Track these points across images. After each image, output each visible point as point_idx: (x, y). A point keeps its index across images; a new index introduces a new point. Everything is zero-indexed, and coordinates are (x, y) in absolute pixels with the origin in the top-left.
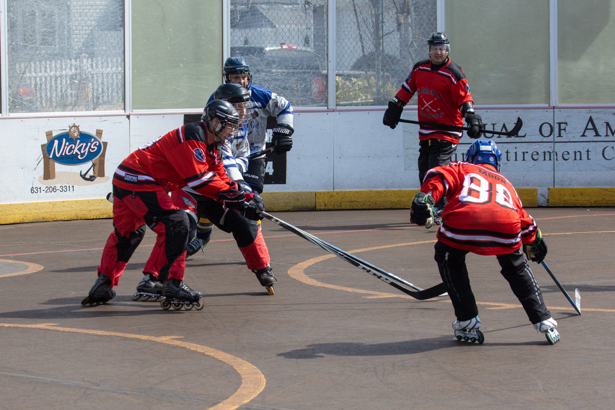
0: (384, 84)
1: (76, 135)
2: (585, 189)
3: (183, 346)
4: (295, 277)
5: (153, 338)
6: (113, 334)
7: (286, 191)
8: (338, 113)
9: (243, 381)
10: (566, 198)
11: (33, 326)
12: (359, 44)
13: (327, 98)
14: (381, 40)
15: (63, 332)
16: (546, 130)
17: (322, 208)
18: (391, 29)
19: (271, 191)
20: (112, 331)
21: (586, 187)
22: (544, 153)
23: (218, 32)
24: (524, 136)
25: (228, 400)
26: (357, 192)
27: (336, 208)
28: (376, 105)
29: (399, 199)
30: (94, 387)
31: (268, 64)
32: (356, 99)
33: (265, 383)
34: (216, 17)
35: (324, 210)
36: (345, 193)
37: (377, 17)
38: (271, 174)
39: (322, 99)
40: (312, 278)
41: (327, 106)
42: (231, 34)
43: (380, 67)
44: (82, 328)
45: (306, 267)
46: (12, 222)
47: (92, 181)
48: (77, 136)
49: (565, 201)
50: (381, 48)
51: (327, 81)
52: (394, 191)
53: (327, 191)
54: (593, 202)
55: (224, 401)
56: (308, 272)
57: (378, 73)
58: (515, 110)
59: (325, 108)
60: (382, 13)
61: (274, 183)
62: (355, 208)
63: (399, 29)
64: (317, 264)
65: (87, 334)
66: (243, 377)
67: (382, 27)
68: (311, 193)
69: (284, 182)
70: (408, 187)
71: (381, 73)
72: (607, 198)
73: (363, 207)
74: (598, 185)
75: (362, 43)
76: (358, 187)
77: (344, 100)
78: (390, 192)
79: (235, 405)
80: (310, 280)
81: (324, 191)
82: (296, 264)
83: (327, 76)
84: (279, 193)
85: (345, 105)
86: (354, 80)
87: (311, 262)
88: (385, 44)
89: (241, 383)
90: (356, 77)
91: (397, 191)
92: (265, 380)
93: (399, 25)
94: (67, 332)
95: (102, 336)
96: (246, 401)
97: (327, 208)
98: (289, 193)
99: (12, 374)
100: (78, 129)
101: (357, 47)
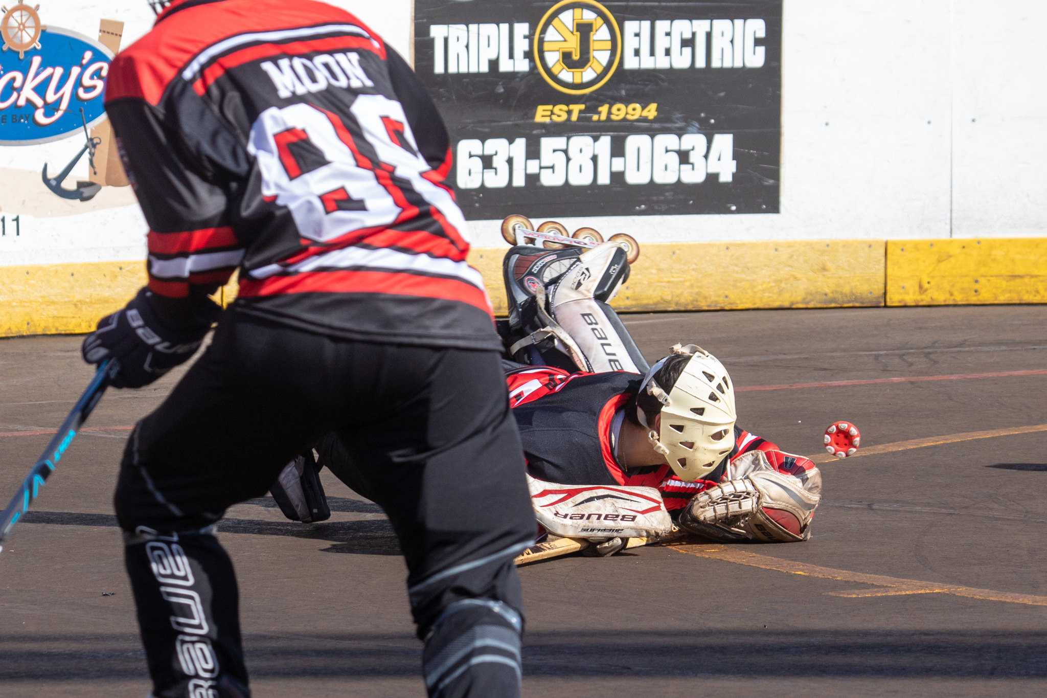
1: (27, 39)
7: (781, 237)
17: (910, 298)
27: (959, 297)
35: (917, 306)
36: (993, 245)
38: (726, 176)
47: (84, 199)
48: (33, 40)
53: (927, 236)
61: (738, 211)
62: (1026, 298)
68: (870, 244)
69: (773, 206)
81: (918, 238)
84: (753, 246)
97: (925, 299)
98: (790, 245)
100: (37, 20)
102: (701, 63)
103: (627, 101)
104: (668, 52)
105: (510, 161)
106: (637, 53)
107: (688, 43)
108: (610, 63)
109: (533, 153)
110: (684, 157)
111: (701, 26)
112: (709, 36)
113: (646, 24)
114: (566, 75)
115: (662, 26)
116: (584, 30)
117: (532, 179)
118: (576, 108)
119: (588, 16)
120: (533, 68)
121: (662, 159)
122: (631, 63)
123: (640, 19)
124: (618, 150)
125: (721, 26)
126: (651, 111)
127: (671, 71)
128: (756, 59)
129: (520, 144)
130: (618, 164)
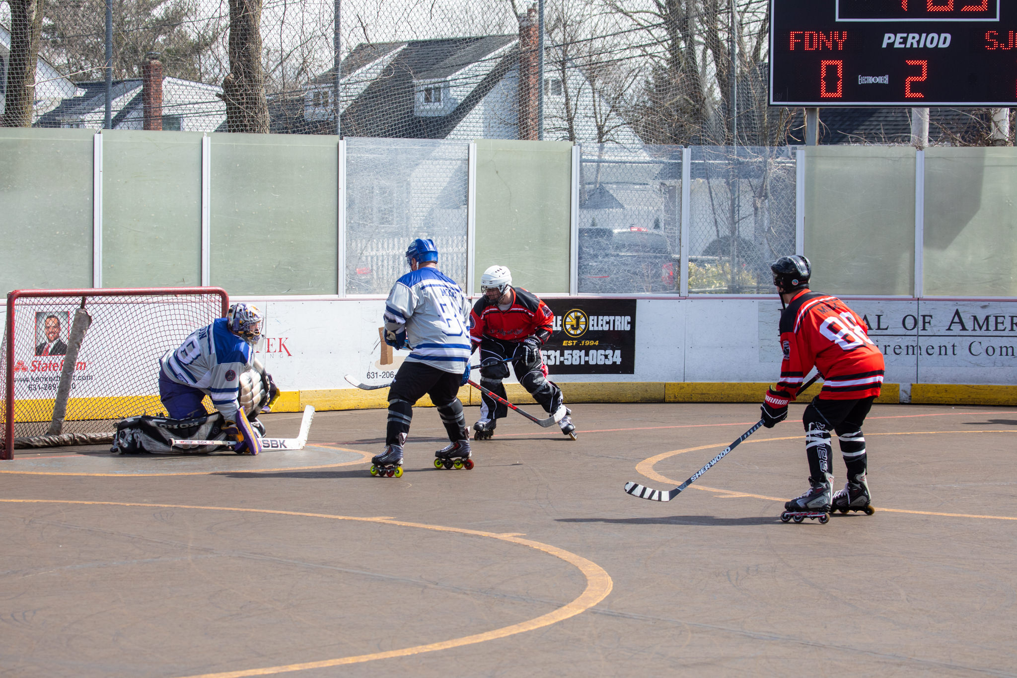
0: (739, 272)
2: (951, 386)
3: (526, 544)
4: (643, 473)
5: (493, 535)
6: (452, 529)
7: (634, 381)
8: (690, 301)
9: (589, 583)
10: (929, 395)
11: (369, 519)
12: (714, 228)
13: (679, 284)
14: (737, 225)
15: (400, 526)
16: (910, 322)
17: (672, 400)
18: (748, 213)
19: (618, 382)
20: (450, 526)
21: (951, 384)
22: (907, 347)
23: (565, 213)
24: (886, 329)
25: (573, 603)
26: (709, 384)
27: (686, 400)
28: (730, 293)
29: (753, 392)
30: (432, 586)
31: (617, 248)
32: (709, 286)
33: (612, 586)
34: (564, 198)
35: (674, 402)
36: (696, 384)
37: (733, 201)
38: (618, 363)
39: (674, 286)
40: (661, 474)
41: (679, 293)
42: (580, 216)
43: (736, 254)
44: (420, 522)
45: (654, 462)
46: (347, 408)
49: (929, 397)
50: (737, 233)
51: (679, 267)
52: (747, 384)
53: (677, 382)
54: (958, 400)
55: (569, 604)
56: (657, 467)
57: (733, 259)
58: (877, 301)
59: (677, 295)
60: (739, 197)
61: (622, 373)
62: (706, 400)
63: (756, 214)
64: (666, 459)
65: (424, 529)
66: (588, 578)
67: (738, 210)
68: (660, 384)
69: (632, 372)
70: (763, 380)
71: (737, 259)
72: (973, 396)
73: (715, 400)
74: (964, 381)
75: (717, 227)
76: (710, 379)
77: (697, 286)
78: (744, 384)
79: (580, 609)
80: (659, 476)
81: (674, 382)
82: (644, 459)
83: (679, 261)
84: (626, 383)
85: (698, 293)
86: (708, 266)
87: (660, 457)
88: (741, 229)
89: (587, 585)
90: (709, 262)
91: (751, 384)
92: (612, 582)
93: (756, 209)
94: (405, 526)
95: (440, 531)
96: (592, 605)
97: (676, 400)
98: (637, 383)
99: (347, 570)
101: (711, 232)
102: (612, 329)
103: (590, 340)
104: (602, 325)
105: (555, 357)
106: (593, 325)
107: (608, 323)
108: (585, 328)
109: (562, 355)
110: (606, 357)
111: (612, 318)
112: (614, 321)
113: (596, 317)
114: (572, 332)
115: (600, 318)
116: (578, 318)
117: (562, 363)
118: (575, 342)
119: (579, 314)
120: (563, 329)
121: (600, 357)
122: (591, 328)
123: (594, 315)
124: (587, 354)
125: (618, 318)
126: (597, 343)
127: (603, 331)
128: (628, 328)
129: (558, 352)
130: (587, 359)
